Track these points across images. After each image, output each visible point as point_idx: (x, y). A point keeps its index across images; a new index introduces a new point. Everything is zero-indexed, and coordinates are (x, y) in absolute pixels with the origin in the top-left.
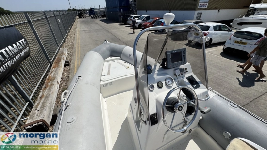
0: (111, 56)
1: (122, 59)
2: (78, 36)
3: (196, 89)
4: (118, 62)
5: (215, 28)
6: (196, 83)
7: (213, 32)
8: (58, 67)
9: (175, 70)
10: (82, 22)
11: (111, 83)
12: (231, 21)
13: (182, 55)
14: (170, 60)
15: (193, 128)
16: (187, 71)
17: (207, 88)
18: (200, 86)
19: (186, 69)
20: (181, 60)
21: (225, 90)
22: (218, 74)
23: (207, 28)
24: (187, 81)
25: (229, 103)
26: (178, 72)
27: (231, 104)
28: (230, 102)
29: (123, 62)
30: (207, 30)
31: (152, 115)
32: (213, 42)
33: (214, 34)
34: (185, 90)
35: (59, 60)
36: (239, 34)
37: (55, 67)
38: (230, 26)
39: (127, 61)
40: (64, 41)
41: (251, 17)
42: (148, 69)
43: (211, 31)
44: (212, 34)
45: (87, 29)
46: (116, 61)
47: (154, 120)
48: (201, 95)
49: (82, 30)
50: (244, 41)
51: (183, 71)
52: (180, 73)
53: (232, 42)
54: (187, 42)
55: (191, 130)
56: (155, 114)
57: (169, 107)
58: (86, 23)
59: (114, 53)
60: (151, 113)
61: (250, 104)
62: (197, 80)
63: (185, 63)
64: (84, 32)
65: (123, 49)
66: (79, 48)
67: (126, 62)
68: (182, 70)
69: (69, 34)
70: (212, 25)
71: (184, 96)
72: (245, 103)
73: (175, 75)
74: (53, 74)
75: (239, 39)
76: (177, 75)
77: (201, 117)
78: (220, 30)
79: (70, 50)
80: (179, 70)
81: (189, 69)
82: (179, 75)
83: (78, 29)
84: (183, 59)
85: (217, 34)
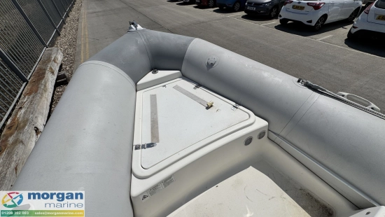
0: (154, 69)
1: (184, 77)
2: (83, 23)
4: (177, 88)
8: (36, 92)
11: (167, 182)
29: (189, 86)
35: (41, 75)
37: (29, 94)
39: (202, 81)
40: (58, 34)
45: (101, 10)
46: (170, 85)
49: (91, 10)
59: (162, 59)
64: (95, 15)
65: (186, 45)
66: (87, 45)
67: (199, 85)
69: (68, 19)
74: (23, 111)
79: (70, 51)
83: (83, 10)
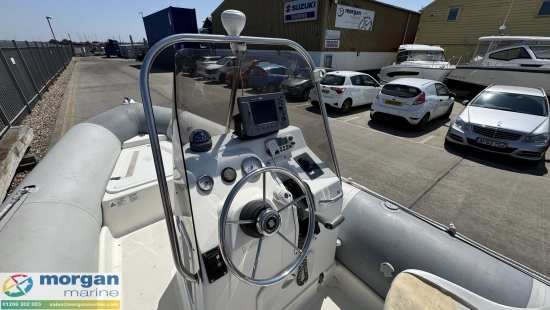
0: (142, 132)
1: (168, 139)
2: (70, 99)
3: (316, 181)
5: (354, 80)
6: (316, 167)
7: (352, 86)
9: (266, 142)
10: (87, 69)
11: (133, 197)
12: (378, 71)
13: (277, 106)
14: (249, 118)
15: (327, 270)
16: (293, 143)
17: (338, 175)
18: (322, 173)
19: (291, 138)
20: (276, 119)
21: (379, 184)
22: (367, 157)
23: (341, 80)
24: (297, 166)
25: (383, 202)
26: (273, 146)
27: (387, 203)
28: (385, 200)
30: (342, 84)
31: (208, 253)
32: (353, 105)
33: (353, 90)
34: (291, 184)
36: (390, 89)
38: (378, 79)
40: (28, 111)
41: (403, 63)
42: (199, 142)
43: (348, 86)
44: (351, 90)
45: (99, 84)
47: (214, 266)
48: (325, 190)
49: (84, 85)
50: (398, 99)
51: (287, 143)
52: (278, 148)
53: (382, 103)
54: (308, 104)
55: (322, 275)
56: (216, 250)
57: (247, 225)
58: (96, 70)
60: (204, 249)
61: (418, 204)
62: (317, 161)
63: (285, 125)
64: (88, 90)
68: (281, 141)
69: (47, 94)
70: (348, 74)
71: (286, 196)
72: (412, 202)
73: (268, 152)
75: (391, 98)
76: (273, 153)
77: (338, 242)
78: (362, 83)
80: (274, 141)
81: (299, 139)
82: (277, 152)
83: (71, 84)
84: (280, 116)
85: (359, 90)
